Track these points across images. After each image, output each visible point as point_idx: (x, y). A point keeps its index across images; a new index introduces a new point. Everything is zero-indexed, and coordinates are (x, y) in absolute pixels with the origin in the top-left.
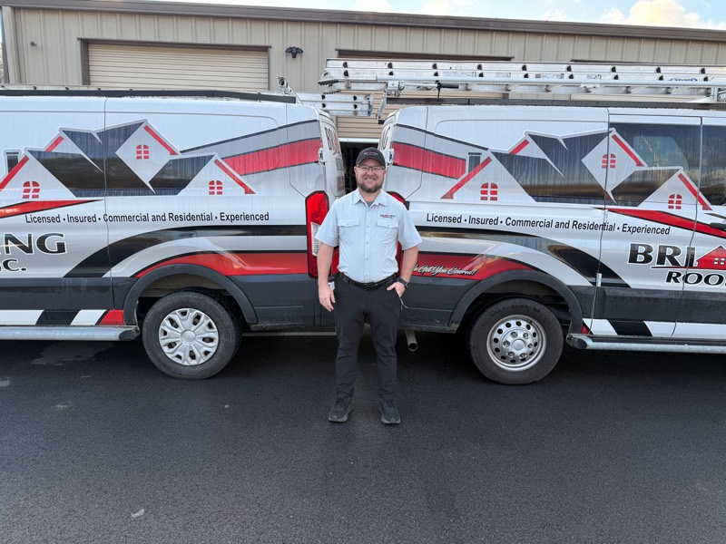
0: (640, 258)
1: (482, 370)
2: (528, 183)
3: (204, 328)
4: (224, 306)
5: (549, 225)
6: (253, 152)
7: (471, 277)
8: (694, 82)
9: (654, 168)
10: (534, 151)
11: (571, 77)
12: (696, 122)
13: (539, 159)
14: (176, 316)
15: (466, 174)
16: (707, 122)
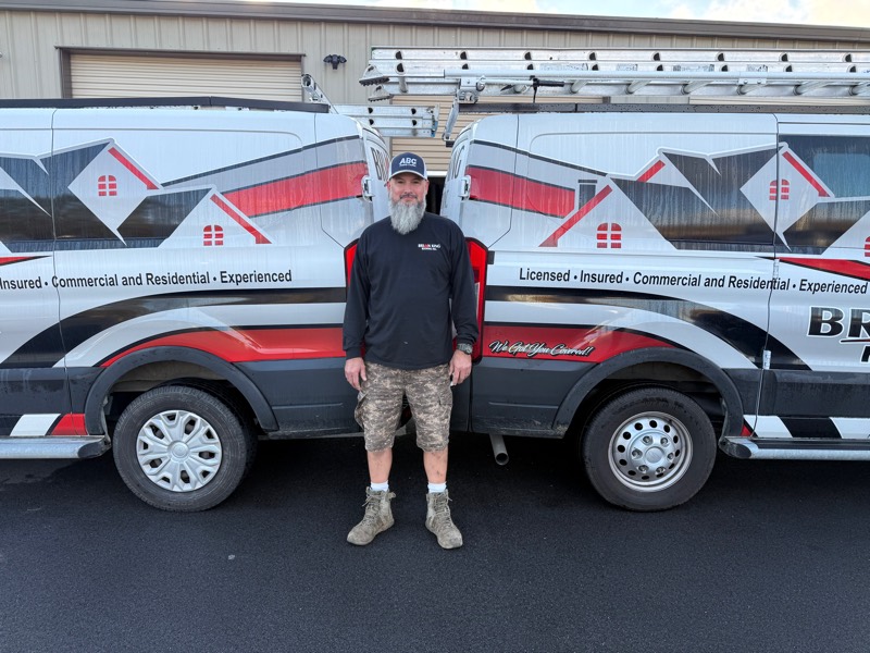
0: (826, 328)
1: (600, 491)
2: (665, 223)
3: (200, 439)
4: (228, 406)
5: (695, 282)
6: (267, 183)
7: (584, 359)
9: (844, 199)
10: (672, 177)
11: (725, 69)
13: (680, 188)
14: (160, 420)
15: (576, 209)
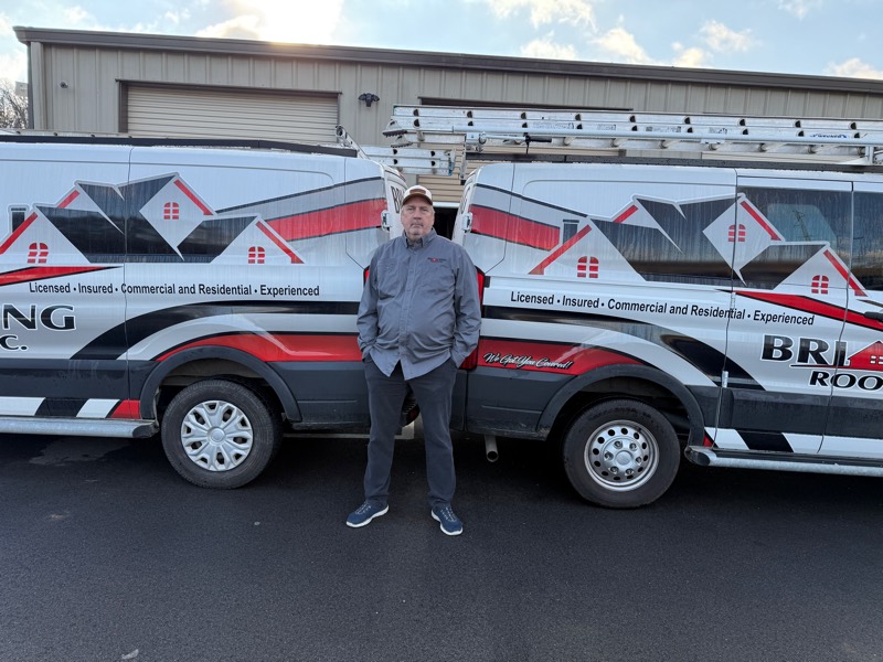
0: (777, 353)
1: (577, 489)
2: (637, 258)
3: (236, 426)
4: (261, 399)
5: (662, 309)
6: (304, 213)
7: (563, 371)
8: (842, 139)
9: (793, 243)
10: (644, 219)
11: (690, 130)
12: (847, 188)
13: (650, 229)
14: (202, 409)
15: (560, 245)
16: (858, 188)
